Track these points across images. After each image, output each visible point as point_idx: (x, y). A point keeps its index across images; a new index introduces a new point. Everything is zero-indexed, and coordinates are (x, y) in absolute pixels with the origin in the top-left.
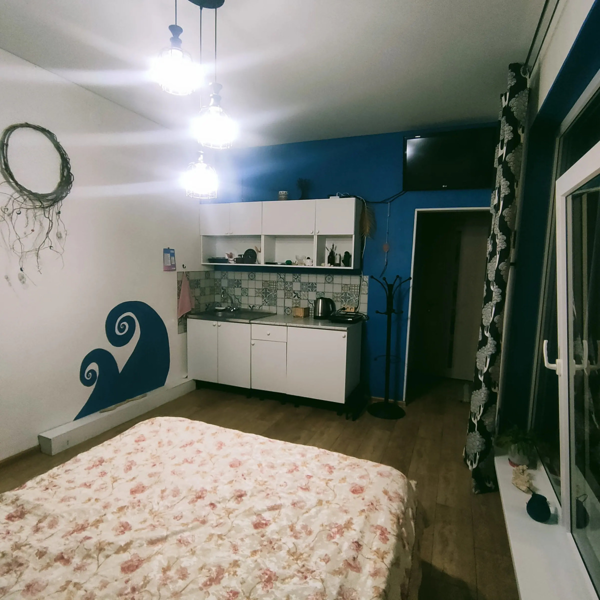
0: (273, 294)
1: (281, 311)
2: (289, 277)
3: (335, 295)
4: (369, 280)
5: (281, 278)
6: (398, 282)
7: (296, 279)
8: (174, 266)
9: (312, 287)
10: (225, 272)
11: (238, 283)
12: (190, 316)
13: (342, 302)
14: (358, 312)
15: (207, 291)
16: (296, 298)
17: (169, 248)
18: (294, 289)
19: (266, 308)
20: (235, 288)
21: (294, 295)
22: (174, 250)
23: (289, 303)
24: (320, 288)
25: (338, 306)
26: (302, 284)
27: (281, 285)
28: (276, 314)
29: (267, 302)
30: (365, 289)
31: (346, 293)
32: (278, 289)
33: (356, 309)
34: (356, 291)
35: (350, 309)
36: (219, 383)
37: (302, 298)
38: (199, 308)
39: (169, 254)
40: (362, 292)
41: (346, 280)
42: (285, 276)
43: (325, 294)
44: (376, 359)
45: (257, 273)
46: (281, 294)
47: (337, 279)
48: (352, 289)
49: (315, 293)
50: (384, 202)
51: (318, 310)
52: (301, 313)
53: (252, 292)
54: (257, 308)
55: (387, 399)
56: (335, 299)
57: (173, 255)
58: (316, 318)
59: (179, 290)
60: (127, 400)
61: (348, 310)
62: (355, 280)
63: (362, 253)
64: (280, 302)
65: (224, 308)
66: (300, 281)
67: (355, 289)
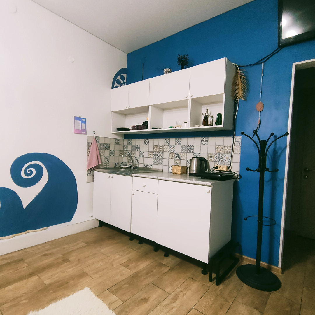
0: (161, 155)
1: (166, 169)
2: (173, 141)
3: (210, 156)
4: (242, 140)
5: (166, 142)
6: (272, 138)
7: (178, 142)
8: (85, 130)
9: (190, 148)
10: (130, 140)
11: (137, 148)
12: (97, 170)
13: (215, 161)
14: (230, 171)
15: (117, 153)
16: (177, 158)
17: (80, 117)
18: (176, 151)
19: (155, 167)
20: (136, 152)
21: (176, 156)
22: (85, 119)
23: (172, 162)
24: (196, 150)
25: (212, 165)
26: (182, 147)
27: (166, 148)
28: (162, 171)
29: (156, 162)
30: (238, 149)
31: (219, 153)
32: (164, 151)
33: (228, 168)
34: (229, 151)
35: (223, 168)
36: (111, 224)
37: (182, 158)
38: (108, 165)
39: (80, 121)
40: (235, 152)
41: (220, 141)
42: (169, 140)
43: (201, 154)
44: (246, 219)
45: (150, 139)
46: (166, 155)
47: (212, 140)
48: (225, 149)
49: (193, 153)
50: (258, 63)
51: (192, 168)
52: (178, 170)
53: (146, 154)
54: (149, 167)
55: (258, 262)
56: (209, 159)
57: (85, 122)
58: (191, 175)
59: (89, 149)
60: (27, 231)
61: (221, 169)
62: (228, 141)
63: (234, 115)
64: (165, 162)
65: (127, 166)
66: (180, 144)
67: (227, 149)
